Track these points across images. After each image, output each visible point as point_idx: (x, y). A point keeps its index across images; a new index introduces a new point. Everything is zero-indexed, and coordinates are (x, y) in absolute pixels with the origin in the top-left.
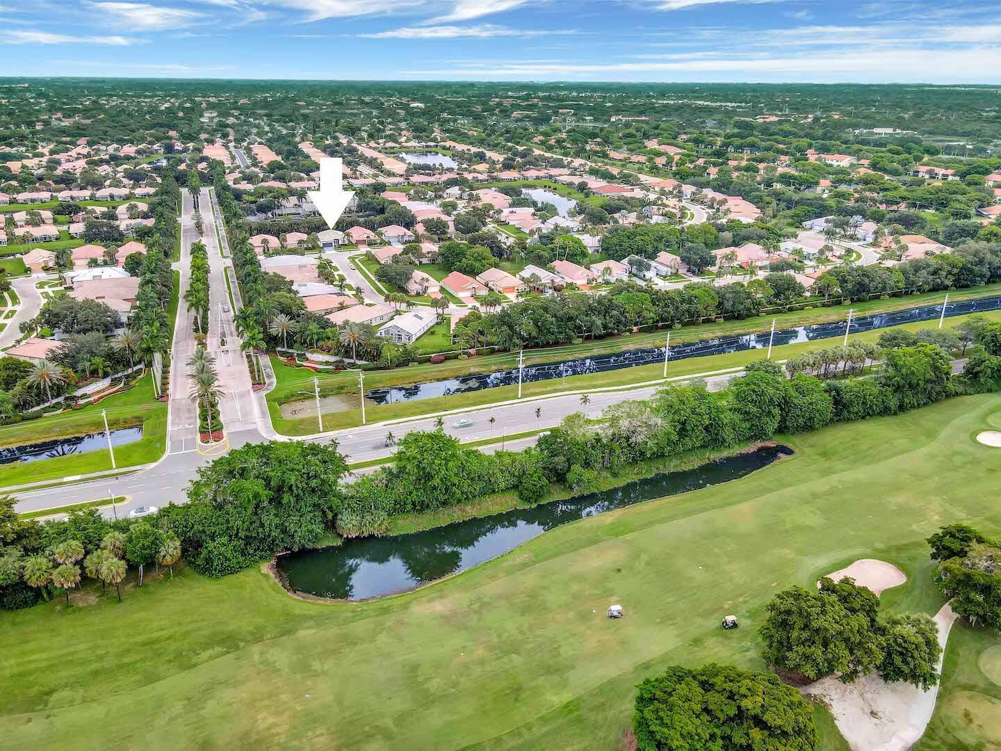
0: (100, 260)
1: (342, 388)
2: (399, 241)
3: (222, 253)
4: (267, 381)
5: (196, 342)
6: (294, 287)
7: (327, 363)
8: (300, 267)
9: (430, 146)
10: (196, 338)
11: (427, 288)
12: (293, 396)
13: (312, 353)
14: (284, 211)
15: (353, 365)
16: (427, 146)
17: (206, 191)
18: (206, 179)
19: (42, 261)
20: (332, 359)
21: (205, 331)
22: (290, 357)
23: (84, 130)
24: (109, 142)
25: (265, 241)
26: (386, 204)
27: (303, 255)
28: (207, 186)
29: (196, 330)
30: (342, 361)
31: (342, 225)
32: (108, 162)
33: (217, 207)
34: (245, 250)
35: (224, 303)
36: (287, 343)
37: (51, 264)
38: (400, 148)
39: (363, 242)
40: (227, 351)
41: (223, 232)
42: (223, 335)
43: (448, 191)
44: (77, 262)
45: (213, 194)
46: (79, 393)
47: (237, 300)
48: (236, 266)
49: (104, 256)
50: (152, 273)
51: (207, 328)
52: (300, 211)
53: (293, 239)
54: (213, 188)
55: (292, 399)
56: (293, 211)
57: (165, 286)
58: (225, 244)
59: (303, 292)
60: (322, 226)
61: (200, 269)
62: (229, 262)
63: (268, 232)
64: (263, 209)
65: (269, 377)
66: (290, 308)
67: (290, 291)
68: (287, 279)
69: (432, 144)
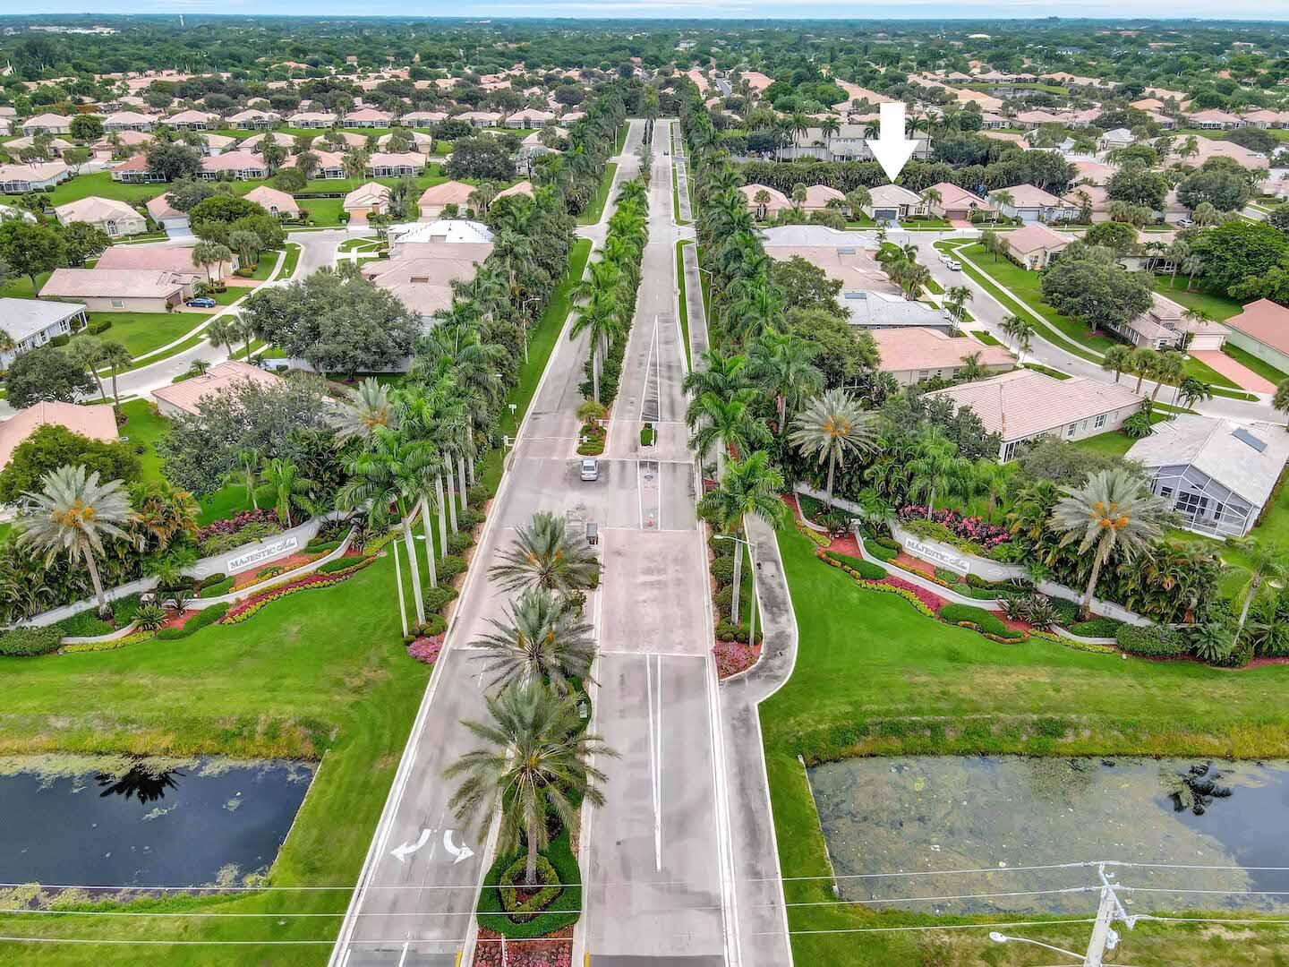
0: (463, 208)
1: (1052, 729)
2: (1040, 219)
3: (677, 215)
4: (767, 630)
5: (580, 425)
6: (840, 300)
7: (974, 585)
8: (840, 252)
9: (1025, 81)
10: (581, 414)
11: (1189, 337)
12: (863, 731)
13: (922, 534)
14: (795, 154)
15: (1077, 617)
16: (1019, 80)
17: (666, 126)
18: (669, 108)
19: (370, 202)
20: (993, 572)
21: (608, 394)
22: (839, 527)
23: (526, 52)
24: (552, 66)
25: (762, 197)
26: (995, 147)
27: (842, 229)
28: (669, 117)
29: (587, 390)
30: (1028, 588)
31: (912, 178)
32: (540, 84)
33: (679, 146)
34: (727, 201)
35: (666, 319)
36: (837, 480)
37: (383, 210)
38: (972, 81)
39: (961, 215)
40: (654, 465)
41: (684, 179)
42: (652, 410)
43: (1106, 136)
44: (426, 211)
45: (677, 127)
46: (203, 570)
47: (696, 315)
48: (703, 237)
49: (469, 202)
50: (522, 231)
51: (614, 387)
52: (822, 155)
53: (818, 196)
54: (677, 120)
55: (860, 747)
56: (811, 153)
57: (547, 267)
58: (686, 201)
59: (860, 313)
60: (876, 176)
61: (629, 233)
62: (689, 233)
63: (768, 183)
64: (758, 146)
65: (773, 605)
66: (838, 358)
67: (831, 306)
68: (829, 278)
69: (1028, 76)
